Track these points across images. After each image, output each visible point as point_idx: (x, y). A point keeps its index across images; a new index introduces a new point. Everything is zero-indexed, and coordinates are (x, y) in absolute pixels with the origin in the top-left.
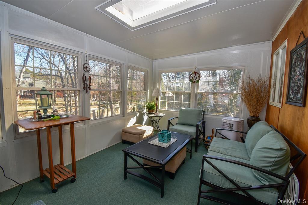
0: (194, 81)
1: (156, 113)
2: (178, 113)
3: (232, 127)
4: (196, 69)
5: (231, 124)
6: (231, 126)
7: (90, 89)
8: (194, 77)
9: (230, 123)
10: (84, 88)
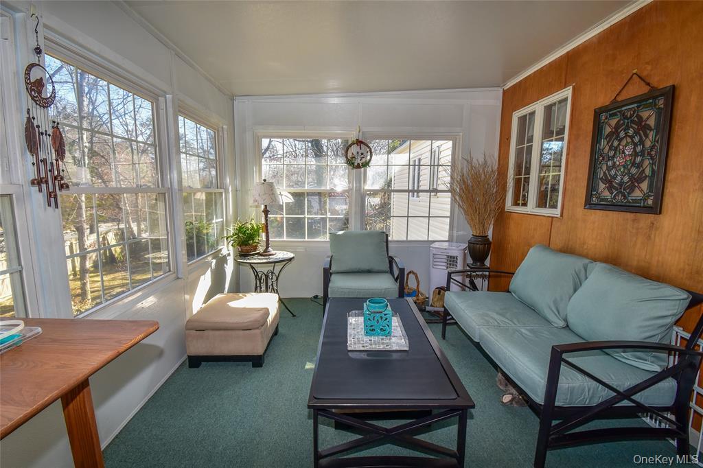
0: (358, 164)
1: (265, 253)
2: (329, 245)
3: (456, 262)
4: (361, 133)
5: (451, 257)
6: (450, 261)
7: (62, 187)
8: (358, 153)
9: (452, 255)
10: (38, 182)
